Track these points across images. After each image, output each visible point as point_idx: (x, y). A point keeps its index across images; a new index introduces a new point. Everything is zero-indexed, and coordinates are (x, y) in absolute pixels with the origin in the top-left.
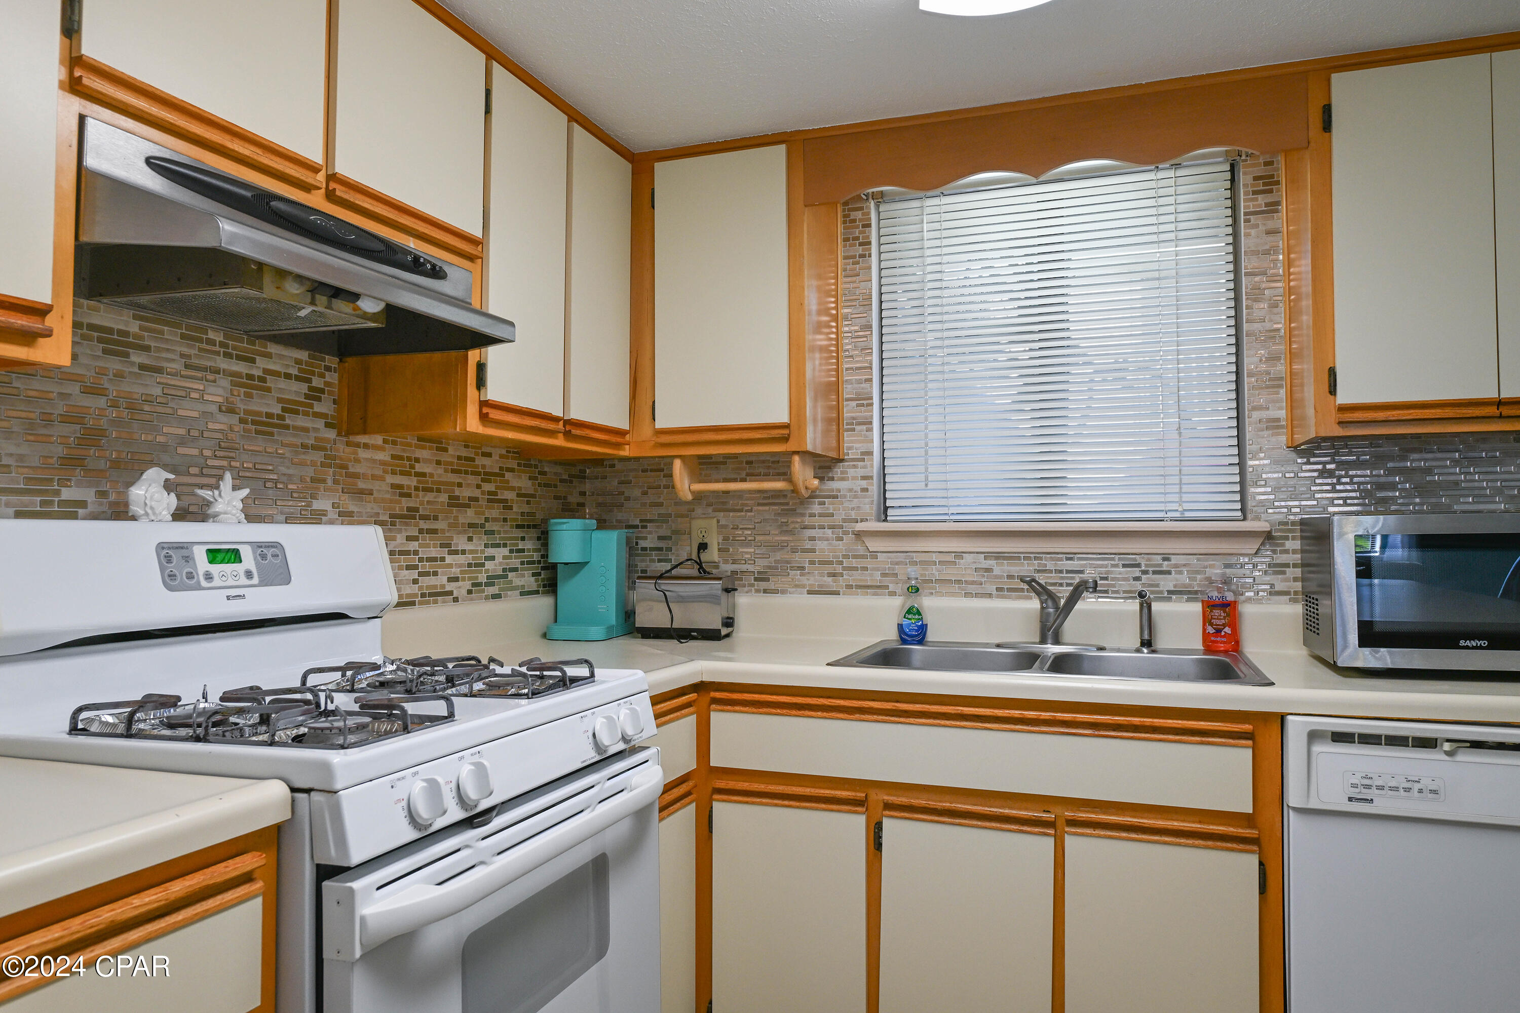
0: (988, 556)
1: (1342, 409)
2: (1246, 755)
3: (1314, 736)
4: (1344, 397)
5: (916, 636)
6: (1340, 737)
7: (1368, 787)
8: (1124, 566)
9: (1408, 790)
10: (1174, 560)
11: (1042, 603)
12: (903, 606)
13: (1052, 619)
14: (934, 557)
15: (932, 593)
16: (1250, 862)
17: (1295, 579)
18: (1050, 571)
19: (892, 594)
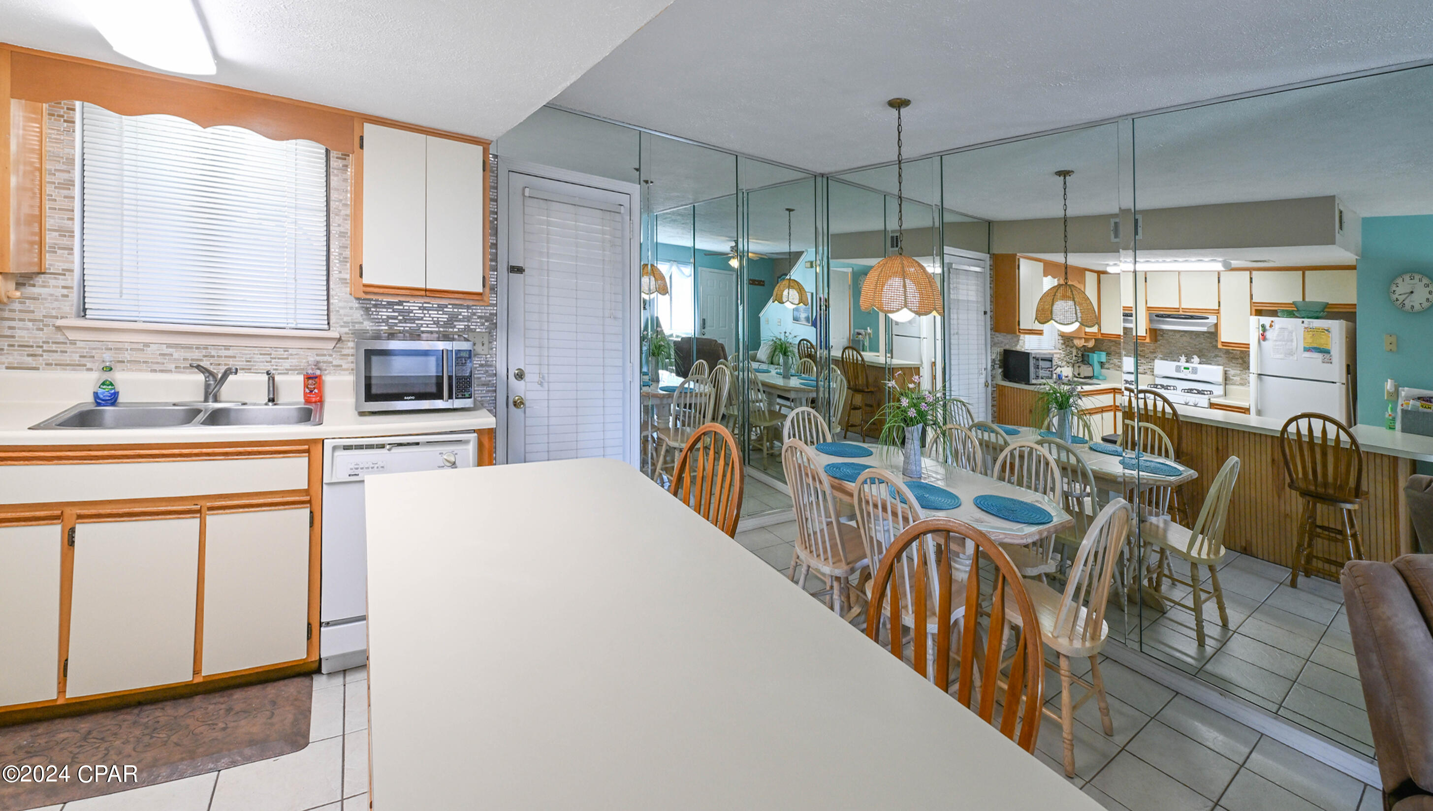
0: (169, 346)
1: (365, 286)
2: (305, 460)
3: (335, 448)
4: (366, 280)
5: (109, 400)
6: (347, 448)
7: (357, 469)
8: (261, 354)
9: (372, 468)
10: (291, 351)
11: (206, 378)
12: (99, 380)
13: (212, 387)
14: (126, 346)
15: (124, 370)
16: (306, 512)
17: (352, 362)
18: (213, 357)
19: (90, 370)
